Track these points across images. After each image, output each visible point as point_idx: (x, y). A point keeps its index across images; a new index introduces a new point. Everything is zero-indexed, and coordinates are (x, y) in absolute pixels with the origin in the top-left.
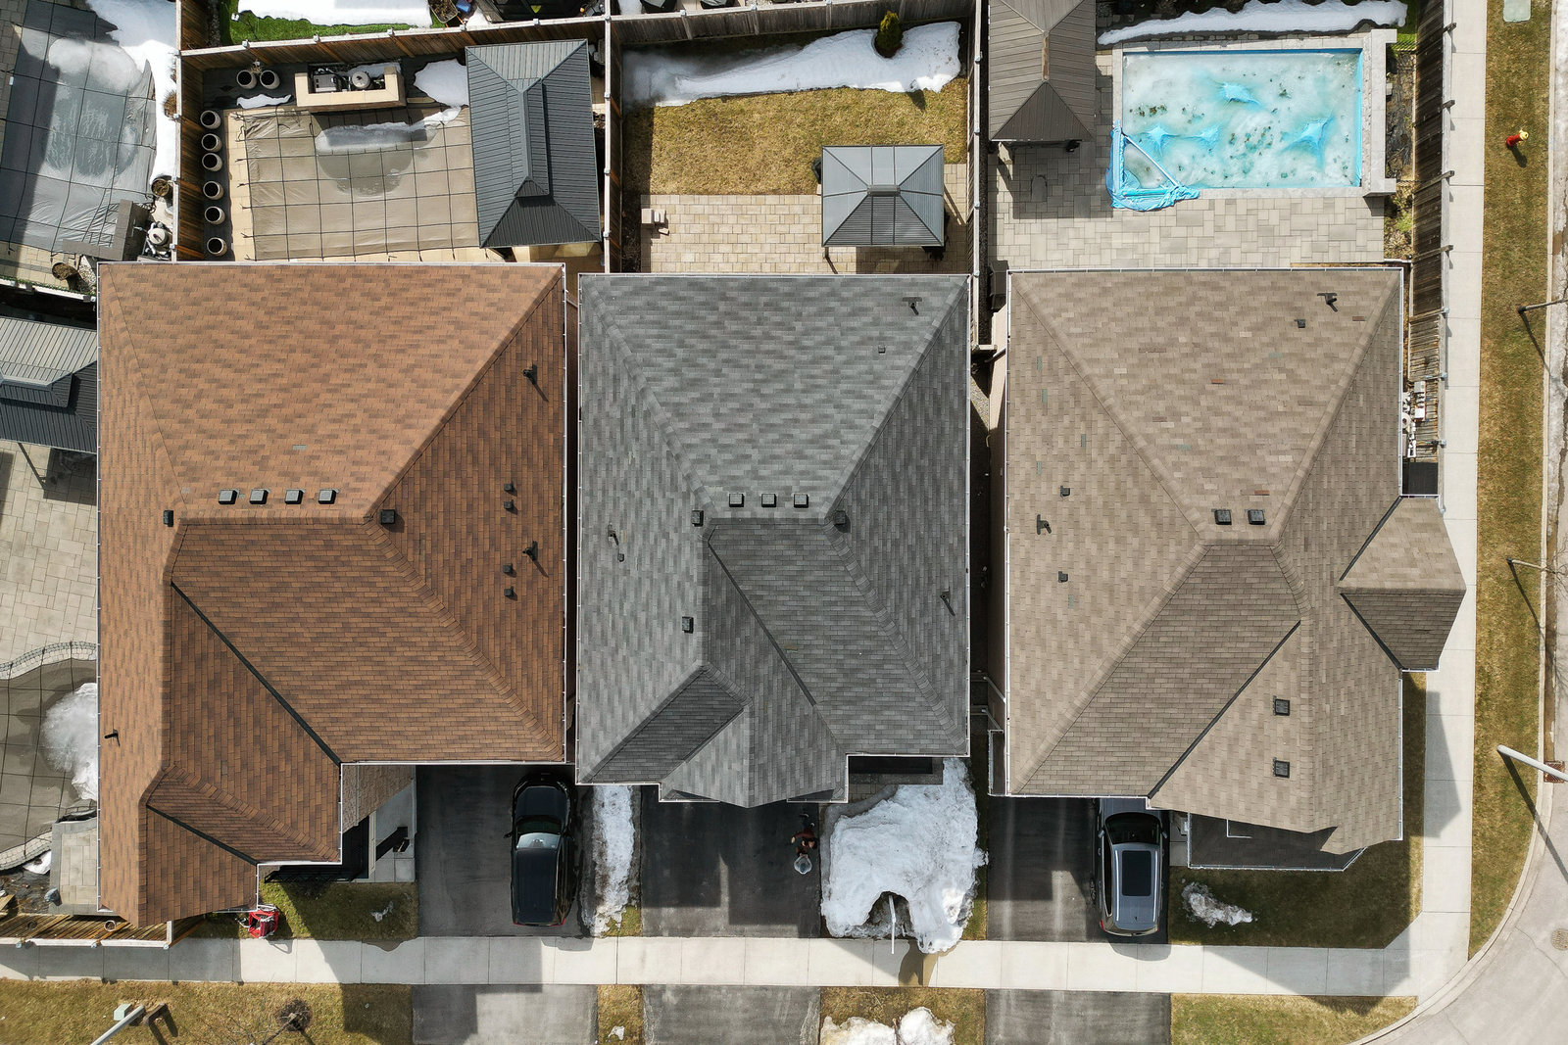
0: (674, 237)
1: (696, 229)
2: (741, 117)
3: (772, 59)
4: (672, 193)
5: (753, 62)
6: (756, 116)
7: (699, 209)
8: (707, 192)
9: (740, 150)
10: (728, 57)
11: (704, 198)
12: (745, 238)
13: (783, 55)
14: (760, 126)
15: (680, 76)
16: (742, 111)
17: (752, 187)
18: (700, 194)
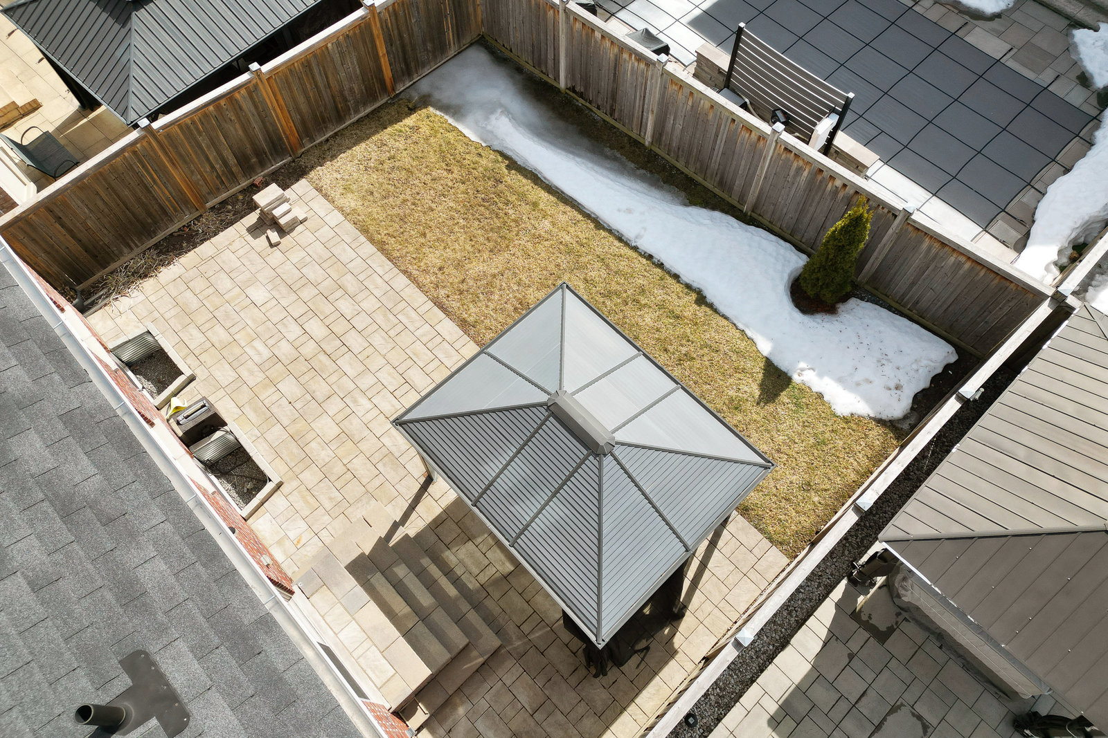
0: (276, 256)
1: (313, 273)
2: (525, 208)
3: (639, 186)
4: (341, 210)
5: (610, 169)
6: (546, 224)
7: (346, 254)
8: (382, 247)
9: (481, 239)
10: (585, 141)
11: (369, 249)
12: (354, 341)
13: (656, 193)
14: (537, 239)
15: (507, 112)
16: (535, 205)
17: (442, 292)
18: (372, 240)
